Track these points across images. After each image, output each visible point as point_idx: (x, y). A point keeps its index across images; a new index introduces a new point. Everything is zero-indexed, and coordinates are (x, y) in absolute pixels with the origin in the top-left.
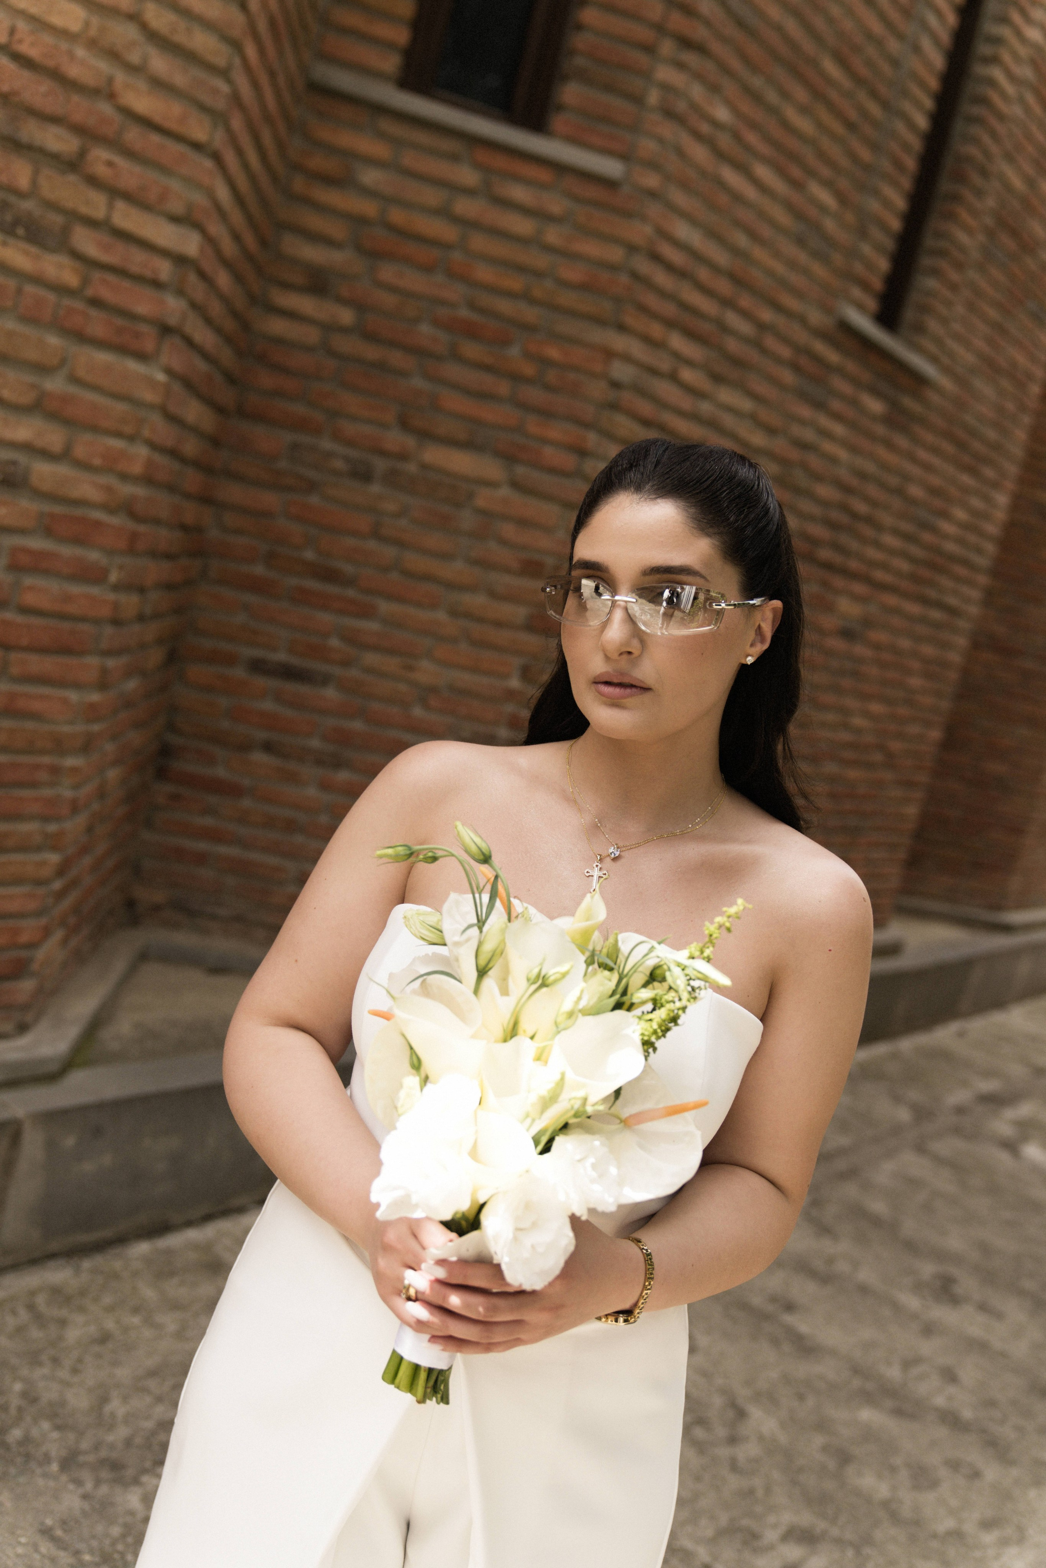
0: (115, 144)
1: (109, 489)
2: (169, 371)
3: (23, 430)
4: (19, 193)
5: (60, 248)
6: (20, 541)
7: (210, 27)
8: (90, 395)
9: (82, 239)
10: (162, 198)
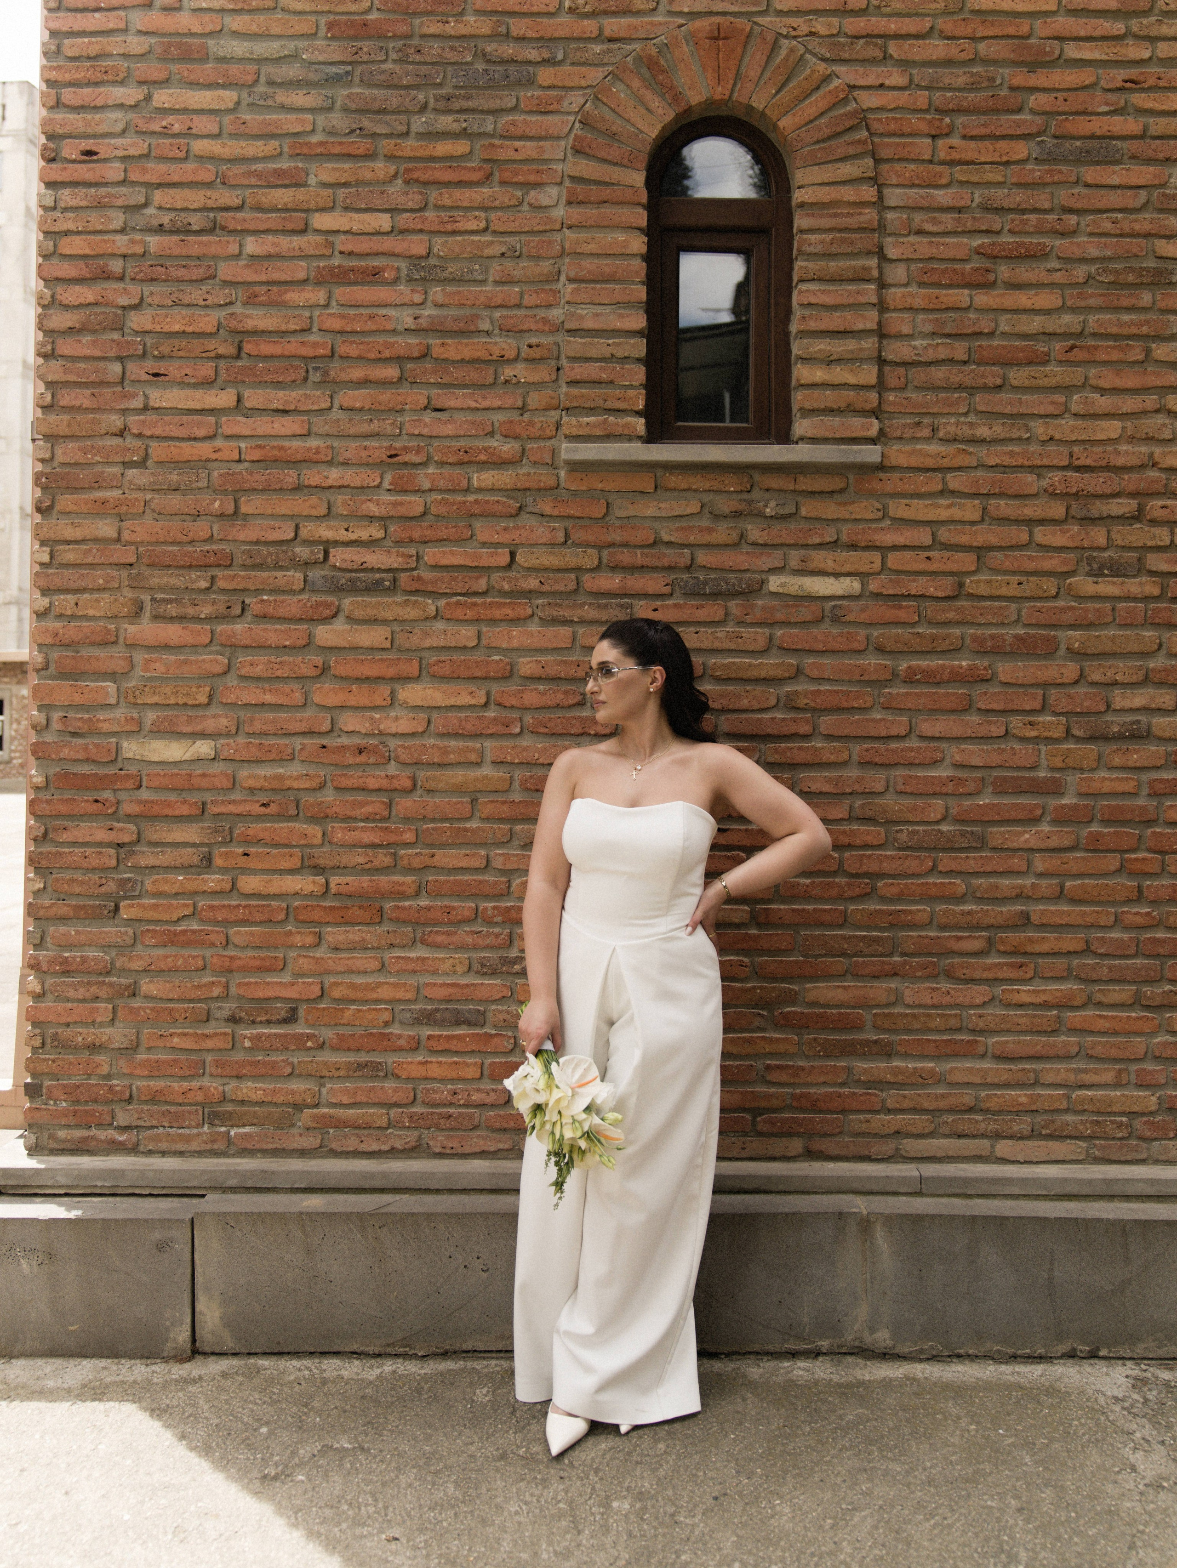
0: (1166, 492)
3: (1138, 699)
4: (1099, 549)
5: (1139, 573)
6: (1155, 775)
9: (1155, 562)
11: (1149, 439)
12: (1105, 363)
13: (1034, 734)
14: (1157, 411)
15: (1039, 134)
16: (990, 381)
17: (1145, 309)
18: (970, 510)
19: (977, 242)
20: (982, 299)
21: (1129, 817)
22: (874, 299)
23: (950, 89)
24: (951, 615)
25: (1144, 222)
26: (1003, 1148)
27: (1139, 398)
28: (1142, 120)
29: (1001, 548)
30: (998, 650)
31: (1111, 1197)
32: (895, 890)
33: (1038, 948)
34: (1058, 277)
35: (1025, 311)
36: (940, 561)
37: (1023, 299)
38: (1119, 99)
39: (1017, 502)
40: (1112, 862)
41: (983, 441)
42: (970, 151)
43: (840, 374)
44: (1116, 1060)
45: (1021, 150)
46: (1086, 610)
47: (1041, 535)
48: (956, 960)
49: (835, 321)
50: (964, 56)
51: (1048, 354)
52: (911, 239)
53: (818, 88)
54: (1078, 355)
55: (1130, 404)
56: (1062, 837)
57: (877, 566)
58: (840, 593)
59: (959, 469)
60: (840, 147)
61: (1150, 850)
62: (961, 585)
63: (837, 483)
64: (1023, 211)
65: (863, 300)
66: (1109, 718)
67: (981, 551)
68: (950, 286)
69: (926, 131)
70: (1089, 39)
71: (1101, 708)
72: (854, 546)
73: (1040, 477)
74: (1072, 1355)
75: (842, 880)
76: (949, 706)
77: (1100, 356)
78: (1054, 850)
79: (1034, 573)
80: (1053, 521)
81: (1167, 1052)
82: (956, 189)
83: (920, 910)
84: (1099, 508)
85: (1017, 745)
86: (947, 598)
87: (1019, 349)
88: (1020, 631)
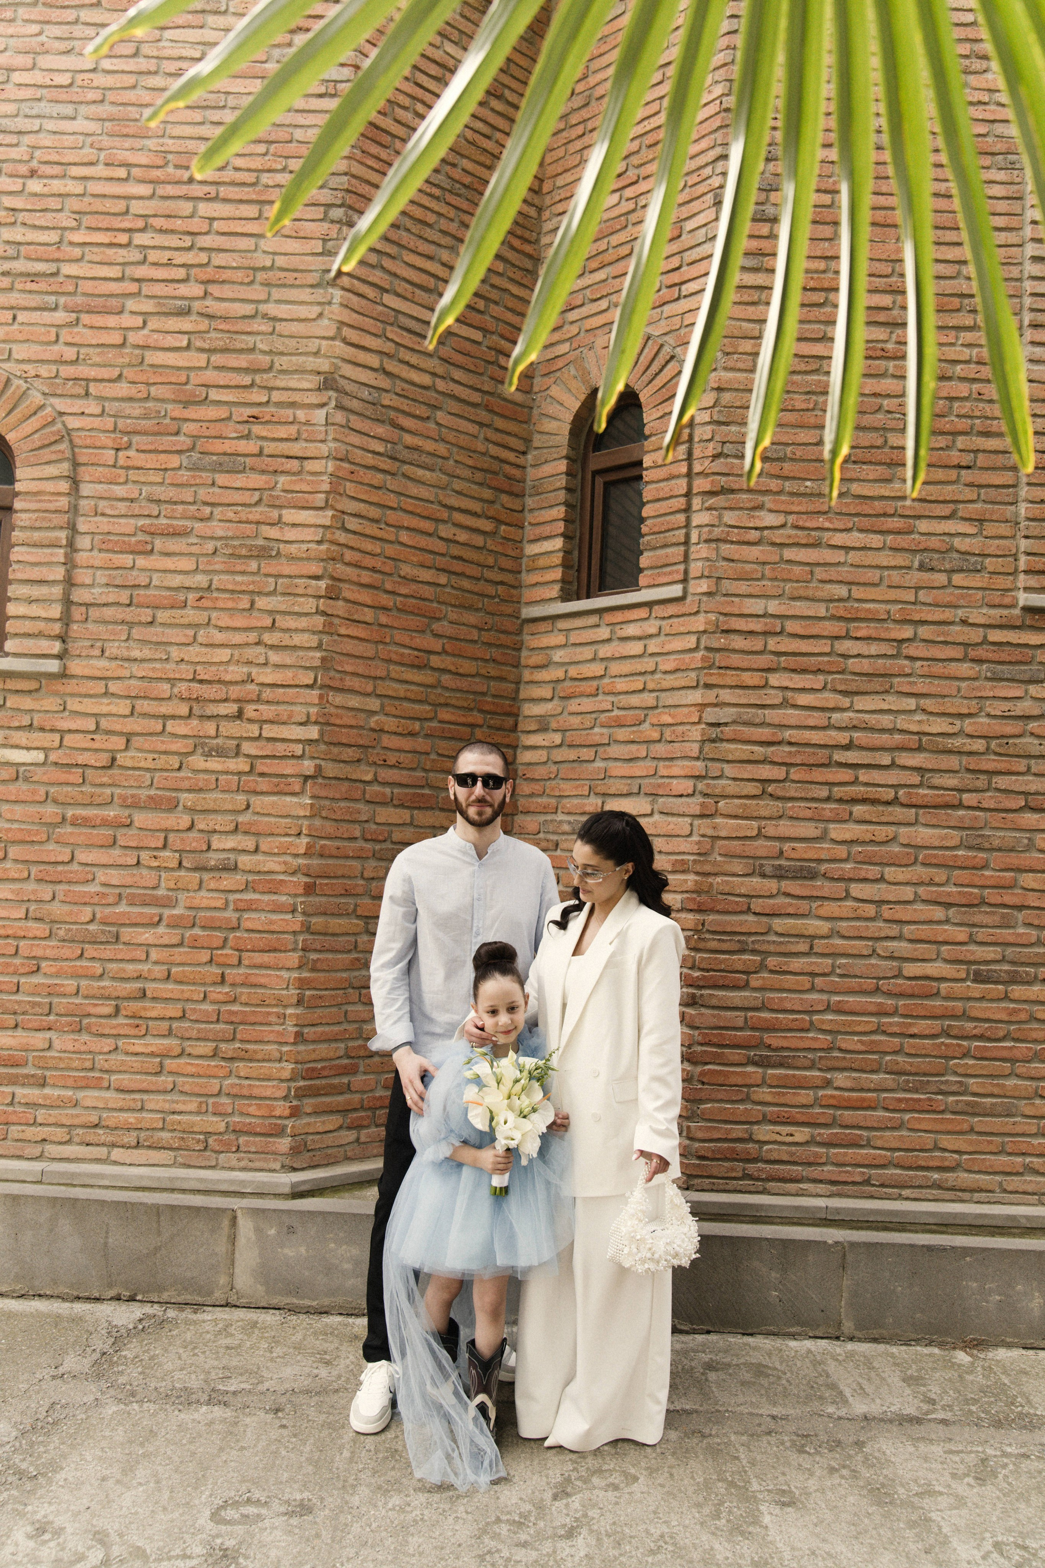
0: (258, 700)
1: (285, 863)
2: (313, 797)
3: (230, 842)
4: (209, 737)
5: (237, 754)
6: (238, 896)
7: (303, 631)
8: (266, 819)
9: (248, 748)
10: (290, 716)
11: (249, 663)
12: (222, 609)
13: (156, 864)
14: (257, 644)
15: (188, 450)
16: (143, 619)
17: (253, 573)
18: (123, 707)
19: (141, 522)
20: (141, 562)
21: (218, 924)
22: (62, 560)
23: (129, 417)
24: (105, 780)
25: (255, 514)
26: (117, 1154)
27: (244, 635)
28: (260, 443)
29: (141, 734)
30: (136, 805)
31: (173, 1190)
32: (53, 970)
33: (150, 1014)
34: (194, 549)
35: (170, 571)
36: (100, 741)
37: (169, 563)
38: (244, 429)
39: (155, 703)
40: (205, 956)
41: (135, 660)
42: (140, 460)
43: (35, 610)
44: (200, 1095)
45: (174, 461)
46: (198, 780)
47: (171, 726)
48: (93, 1020)
49: (35, 573)
50: (140, 395)
51: (186, 602)
52: (99, 519)
53: (35, 413)
54: (204, 603)
55: (238, 638)
56: (170, 936)
57: (57, 743)
58: (29, 761)
59: (119, 678)
60: (47, 454)
61: (232, 948)
62: (114, 759)
63: (33, 685)
64: (175, 503)
65: (55, 560)
66: (210, 855)
67: (129, 737)
68: (121, 552)
69: (111, 444)
70: (228, 387)
71: (205, 848)
72: (42, 729)
73: (173, 686)
74: (118, 1298)
75: (17, 961)
76: (100, 843)
77: (220, 604)
78: (166, 946)
79: (165, 753)
80: (181, 717)
81: (234, 1091)
82: (130, 486)
83: (70, 984)
84: (212, 709)
85: (145, 872)
86: (103, 767)
87: (165, 598)
88: (152, 792)
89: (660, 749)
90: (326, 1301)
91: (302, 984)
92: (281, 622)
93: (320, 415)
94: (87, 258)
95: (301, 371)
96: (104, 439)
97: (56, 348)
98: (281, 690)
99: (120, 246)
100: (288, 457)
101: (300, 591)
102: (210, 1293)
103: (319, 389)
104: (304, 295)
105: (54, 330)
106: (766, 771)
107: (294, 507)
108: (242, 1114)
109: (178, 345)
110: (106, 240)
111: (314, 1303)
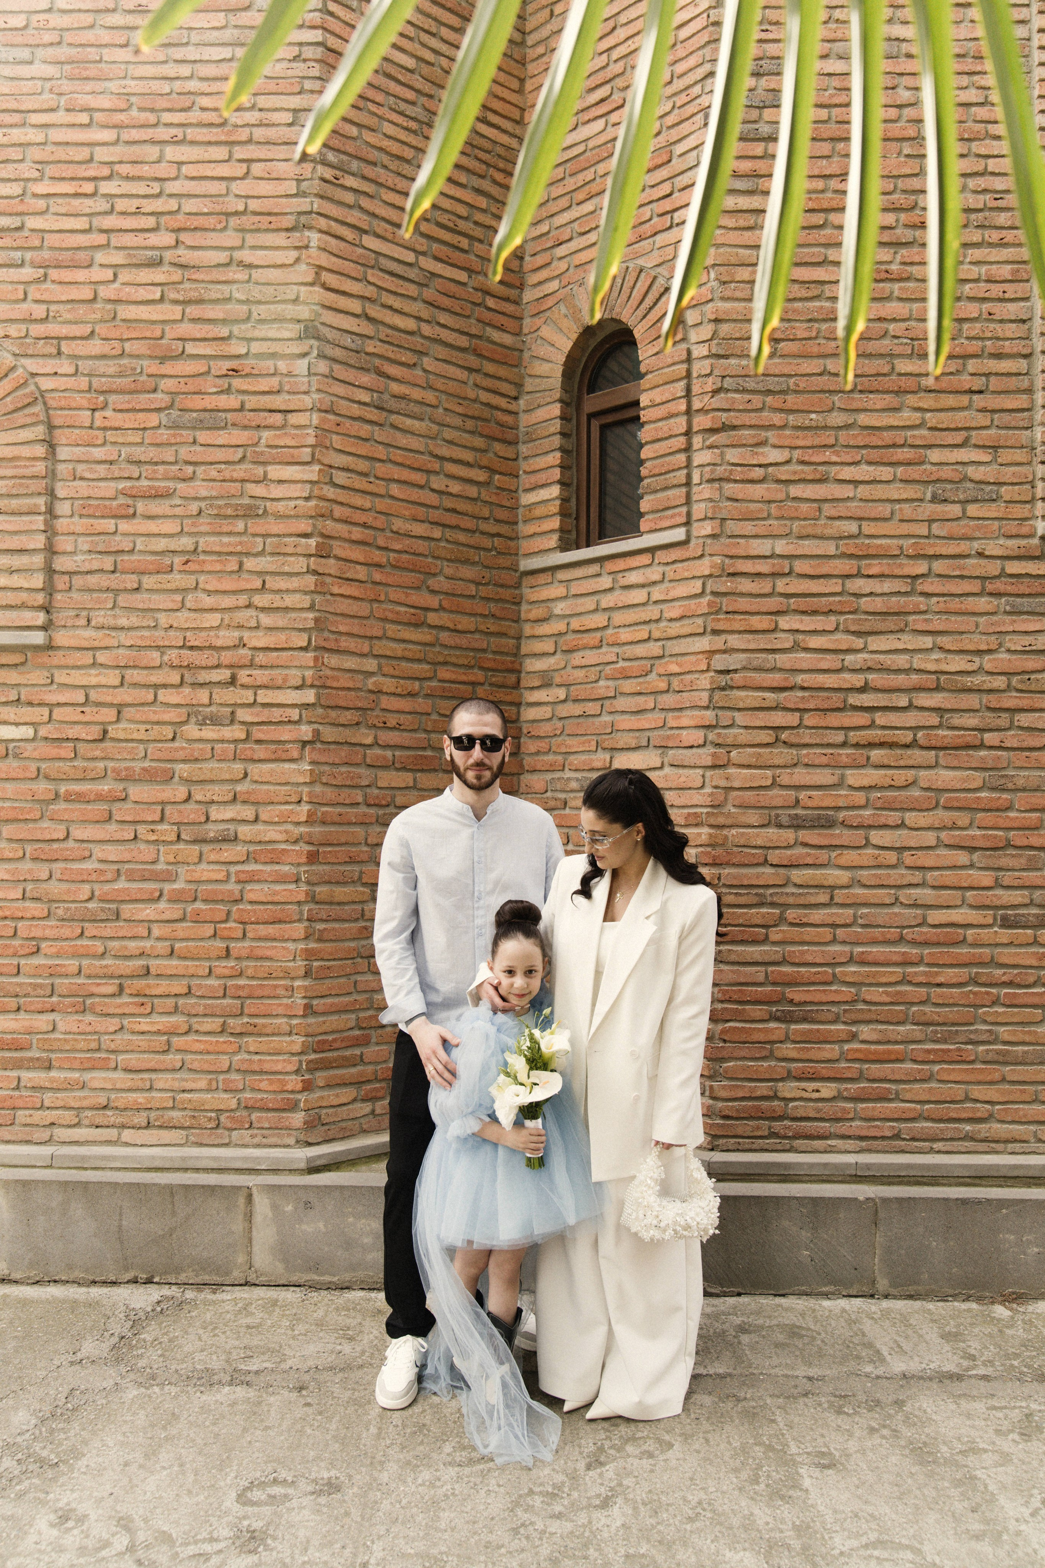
0: (251, 665)
1: (286, 832)
2: (312, 763)
3: (229, 813)
4: (203, 705)
5: (232, 722)
6: (239, 867)
7: (295, 591)
8: (266, 787)
9: (243, 715)
10: (285, 680)
11: (240, 627)
12: (210, 572)
13: (154, 838)
14: (248, 607)
15: (166, 408)
16: (129, 586)
17: (240, 534)
18: (113, 678)
19: (121, 485)
20: (124, 526)
21: (220, 897)
22: (42, 528)
23: (103, 376)
24: (97, 753)
25: (239, 472)
26: (127, 1135)
27: (234, 598)
28: (240, 397)
29: (133, 705)
30: (128, 778)
31: (186, 1170)
32: (54, 950)
33: (154, 992)
34: (178, 511)
35: (155, 535)
36: (91, 713)
37: (152, 527)
38: (224, 383)
39: (145, 672)
40: (209, 930)
41: (123, 628)
42: (118, 419)
43: (17, 581)
44: (210, 1072)
45: (153, 419)
46: (193, 750)
47: (163, 695)
48: (97, 1000)
49: (15, 542)
50: (114, 352)
51: (172, 566)
52: (76, 483)
53: (6, 375)
54: (191, 566)
55: (227, 601)
56: (172, 911)
57: (46, 718)
58: (18, 737)
59: (106, 648)
60: (20, 418)
61: (236, 921)
62: (105, 732)
63: (16, 658)
64: (156, 464)
65: (34, 527)
66: (210, 826)
67: (120, 708)
68: (103, 517)
69: (86, 405)
70: (205, 340)
71: (203, 819)
72: (30, 704)
73: (163, 654)
74: (135, 1281)
75: (16, 943)
76: (97, 818)
77: (208, 567)
78: (168, 921)
79: (158, 723)
80: (172, 686)
81: (244, 1067)
82: (108, 447)
83: (72, 964)
84: (204, 676)
85: (143, 846)
86: (95, 741)
87: (152, 563)
88: (146, 764)
89: (668, 700)
90: (347, 1277)
91: (309, 955)
92: (273, 583)
93: (301, 366)
94: (52, 210)
95: (280, 320)
96: (80, 400)
97: (24, 306)
98: (275, 654)
99: (86, 195)
100: (271, 411)
101: (290, 550)
102: (227, 1273)
103: (300, 338)
104: (280, 239)
105: (22, 287)
106: (778, 718)
107: (280, 463)
108: (253, 1090)
109: (151, 297)
110: (72, 191)
111: (335, 1279)
